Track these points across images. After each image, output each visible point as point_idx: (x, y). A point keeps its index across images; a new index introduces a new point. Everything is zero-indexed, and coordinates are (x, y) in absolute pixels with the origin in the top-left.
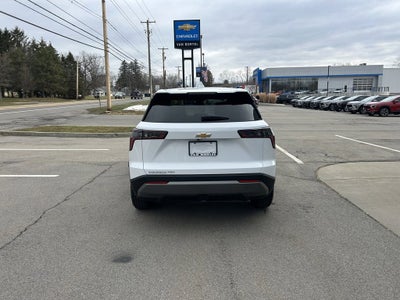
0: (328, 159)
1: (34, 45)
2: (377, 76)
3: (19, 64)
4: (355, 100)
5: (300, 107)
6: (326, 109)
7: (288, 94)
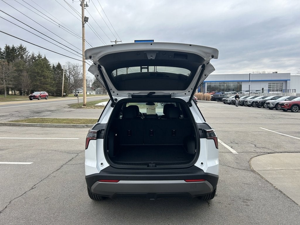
0: (258, 150)
1: (33, 58)
2: (286, 81)
3: (21, 71)
4: (271, 99)
5: (229, 104)
6: (249, 106)
7: (220, 94)
